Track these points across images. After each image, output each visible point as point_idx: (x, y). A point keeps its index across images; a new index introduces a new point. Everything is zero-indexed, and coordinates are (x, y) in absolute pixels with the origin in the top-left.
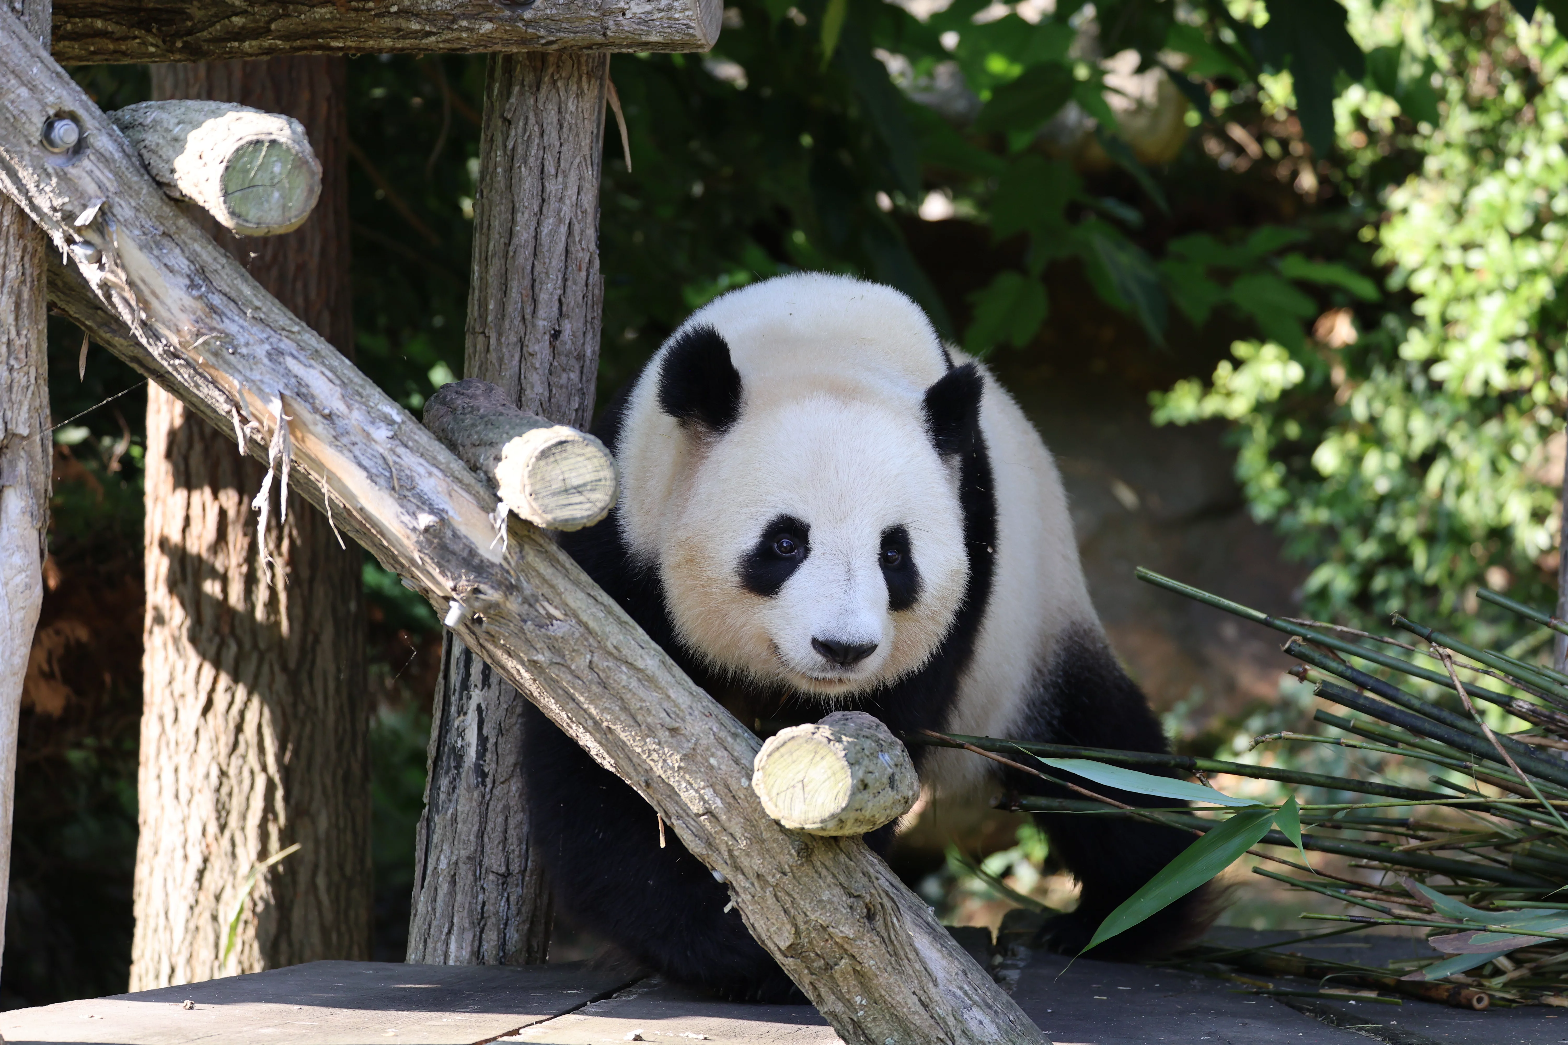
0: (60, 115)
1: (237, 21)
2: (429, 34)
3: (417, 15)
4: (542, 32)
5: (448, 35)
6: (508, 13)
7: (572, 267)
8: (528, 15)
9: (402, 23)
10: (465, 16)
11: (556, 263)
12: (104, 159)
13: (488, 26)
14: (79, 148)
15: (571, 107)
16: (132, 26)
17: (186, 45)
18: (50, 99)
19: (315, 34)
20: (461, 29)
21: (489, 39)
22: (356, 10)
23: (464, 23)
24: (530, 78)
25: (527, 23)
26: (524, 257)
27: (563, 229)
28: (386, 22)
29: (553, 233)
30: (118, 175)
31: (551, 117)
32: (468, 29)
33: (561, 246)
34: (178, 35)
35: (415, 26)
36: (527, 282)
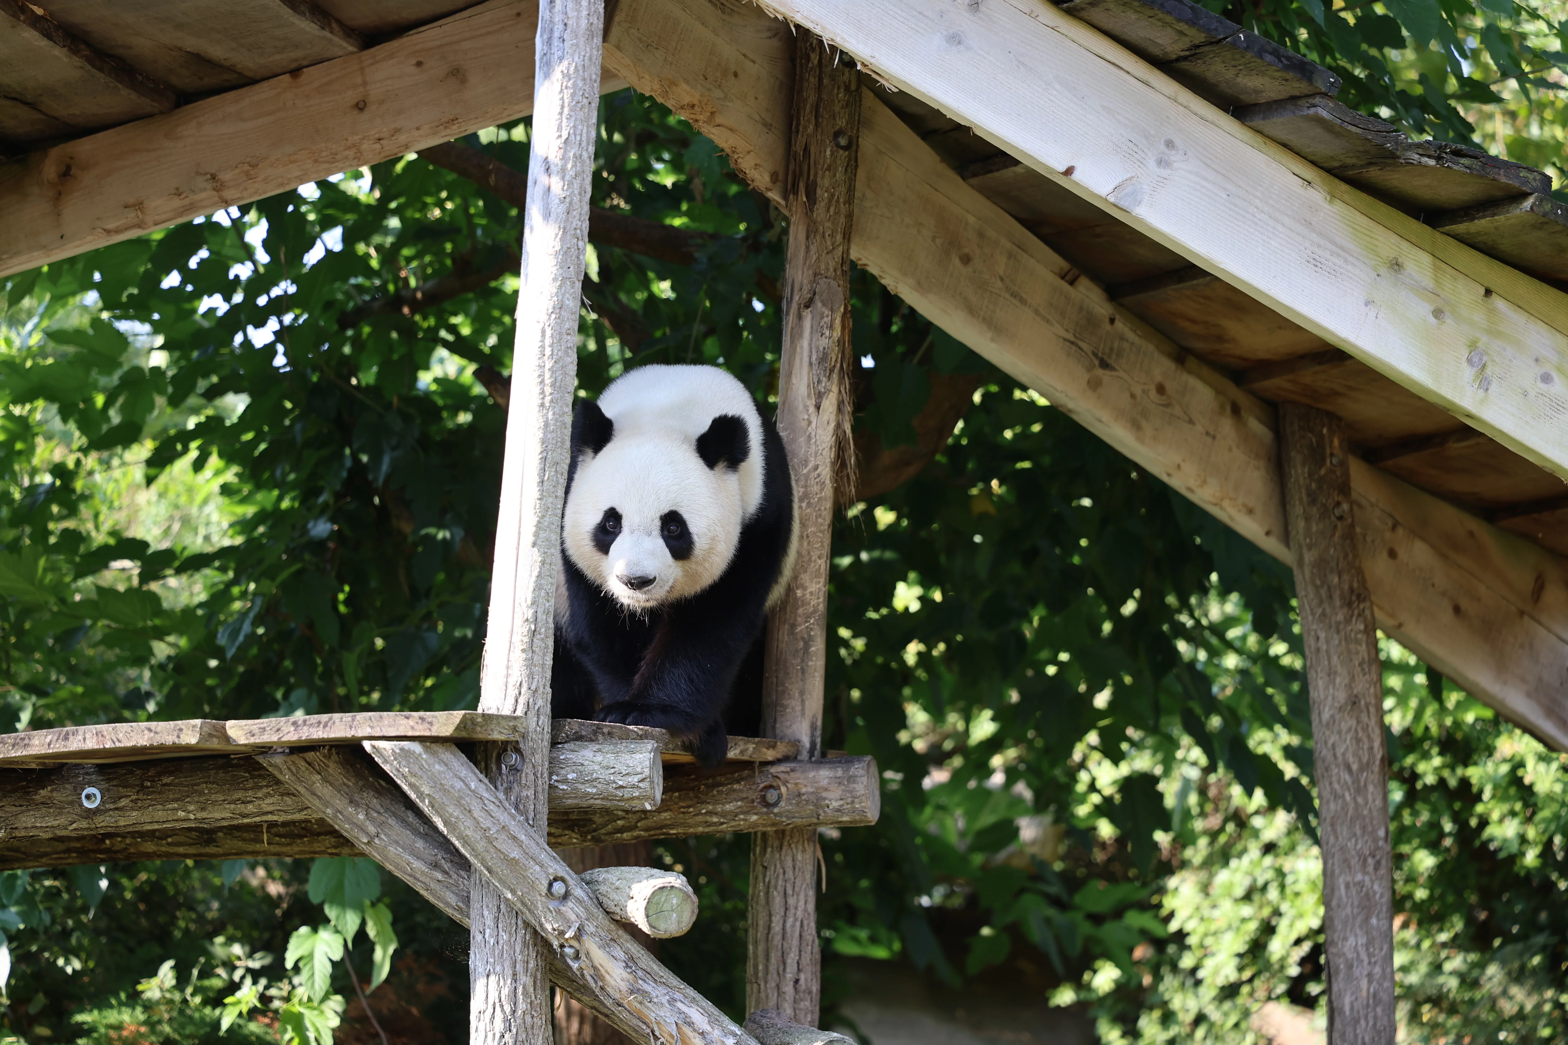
0: (556, 879)
1: (620, 823)
2: (722, 823)
3: (716, 814)
4: (784, 819)
5: (733, 823)
6: (765, 810)
7: (804, 944)
8: (776, 810)
9: (708, 818)
10: (742, 813)
11: (795, 942)
12: (579, 901)
13: (755, 817)
14: (566, 896)
15: (799, 857)
16: (564, 829)
17: (593, 838)
18: (551, 871)
19: (661, 828)
20: (740, 820)
21: (755, 825)
22: (684, 813)
23: (742, 817)
24: (776, 843)
25: (776, 815)
26: (777, 940)
27: (798, 924)
28: (699, 818)
29: (793, 926)
30: (586, 909)
31: (789, 863)
32: (743, 820)
33: (797, 934)
34: (589, 832)
35: (715, 819)
36: (780, 954)
